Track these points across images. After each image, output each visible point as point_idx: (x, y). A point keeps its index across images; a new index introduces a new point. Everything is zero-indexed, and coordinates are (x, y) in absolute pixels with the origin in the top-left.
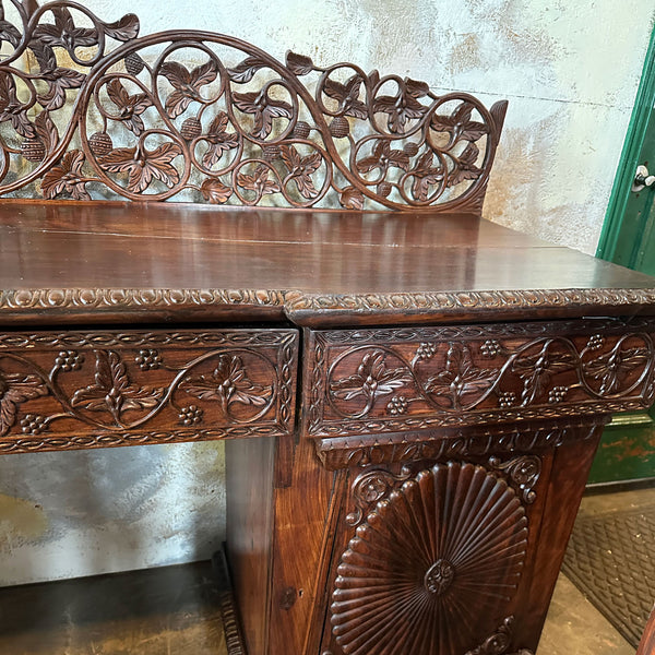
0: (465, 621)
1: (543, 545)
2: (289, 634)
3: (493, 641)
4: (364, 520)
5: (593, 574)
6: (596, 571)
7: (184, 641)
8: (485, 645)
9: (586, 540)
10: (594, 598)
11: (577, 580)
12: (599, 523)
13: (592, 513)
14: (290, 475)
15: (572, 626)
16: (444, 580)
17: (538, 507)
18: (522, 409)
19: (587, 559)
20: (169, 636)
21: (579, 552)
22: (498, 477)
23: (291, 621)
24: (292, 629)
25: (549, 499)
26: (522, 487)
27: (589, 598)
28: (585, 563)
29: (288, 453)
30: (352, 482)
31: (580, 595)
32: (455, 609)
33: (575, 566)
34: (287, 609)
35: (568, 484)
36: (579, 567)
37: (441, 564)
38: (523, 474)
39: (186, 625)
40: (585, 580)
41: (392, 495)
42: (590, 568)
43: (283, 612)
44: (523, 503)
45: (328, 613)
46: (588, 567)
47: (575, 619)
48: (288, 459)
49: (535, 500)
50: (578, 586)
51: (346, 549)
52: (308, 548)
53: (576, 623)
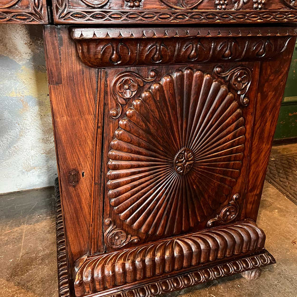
0: (206, 196)
1: (256, 142)
2: (78, 206)
3: (226, 211)
4: (124, 115)
5: (289, 183)
6: (290, 182)
7: (35, 230)
8: (221, 214)
9: (283, 167)
10: (291, 196)
11: (279, 187)
12: (290, 158)
13: (285, 153)
14: (60, 73)
15: (278, 212)
16: (187, 163)
17: (251, 110)
18: (233, 13)
19: (285, 176)
20: (25, 227)
21: (279, 173)
22: (222, 84)
23: (78, 196)
24: (80, 202)
25: (258, 105)
26: (239, 93)
27: (288, 196)
28: (283, 178)
29: (55, 53)
30: (111, 82)
31: (282, 195)
32: (197, 186)
33: (278, 180)
34: (74, 186)
35: (271, 94)
36: (280, 181)
37: (185, 151)
38: (240, 82)
39: (37, 221)
40: (284, 187)
41: (143, 95)
42: (286, 181)
43: (71, 189)
44: (241, 105)
45: (105, 189)
46: (285, 180)
47: (280, 208)
48: (56, 59)
49: (248, 103)
50: (280, 190)
51: (113, 138)
52: (83, 138)
53: (280, 210)
